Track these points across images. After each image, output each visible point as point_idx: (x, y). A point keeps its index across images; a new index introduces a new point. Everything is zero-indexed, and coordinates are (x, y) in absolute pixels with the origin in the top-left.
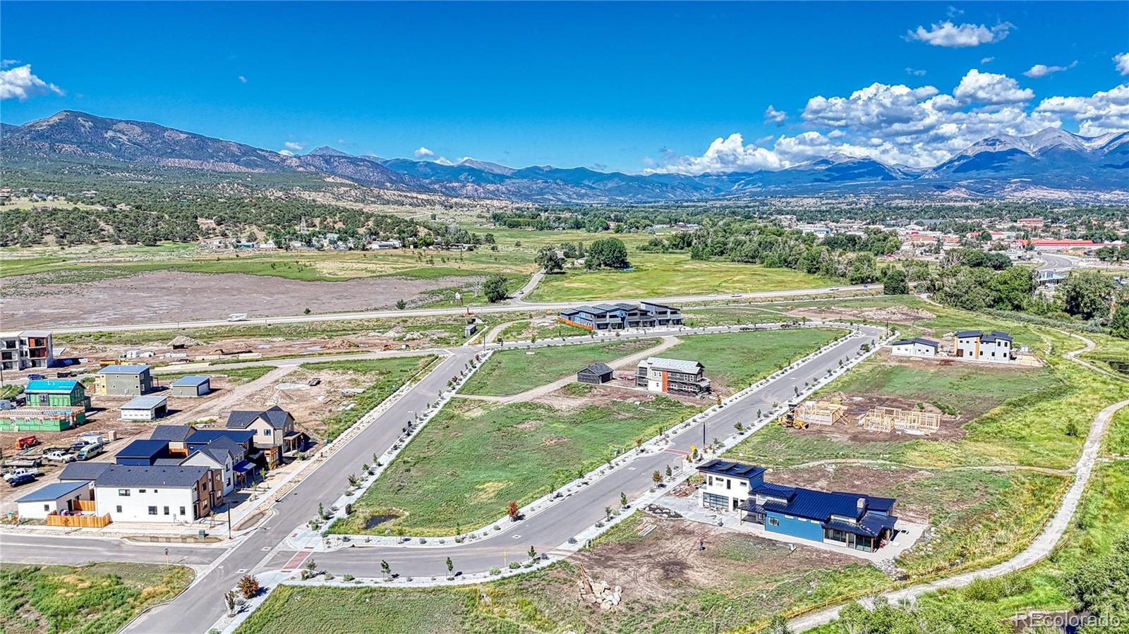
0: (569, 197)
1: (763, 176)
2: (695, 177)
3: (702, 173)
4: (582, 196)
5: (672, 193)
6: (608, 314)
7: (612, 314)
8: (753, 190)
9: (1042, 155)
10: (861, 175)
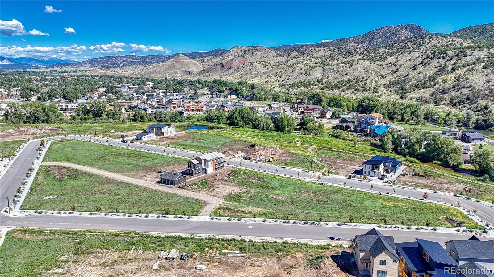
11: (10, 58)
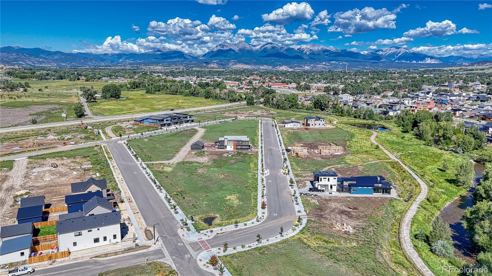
0: (33, 62)
1: (133, 55)
2: (101, 55)
3: (104, 53)
4: (41, 63)
5: (90, 62)
6: (165, 120)
7: (167, 119)
8: (130, 62)
9: (240, 51)
10: (175, 57)
11: (439, 57)
